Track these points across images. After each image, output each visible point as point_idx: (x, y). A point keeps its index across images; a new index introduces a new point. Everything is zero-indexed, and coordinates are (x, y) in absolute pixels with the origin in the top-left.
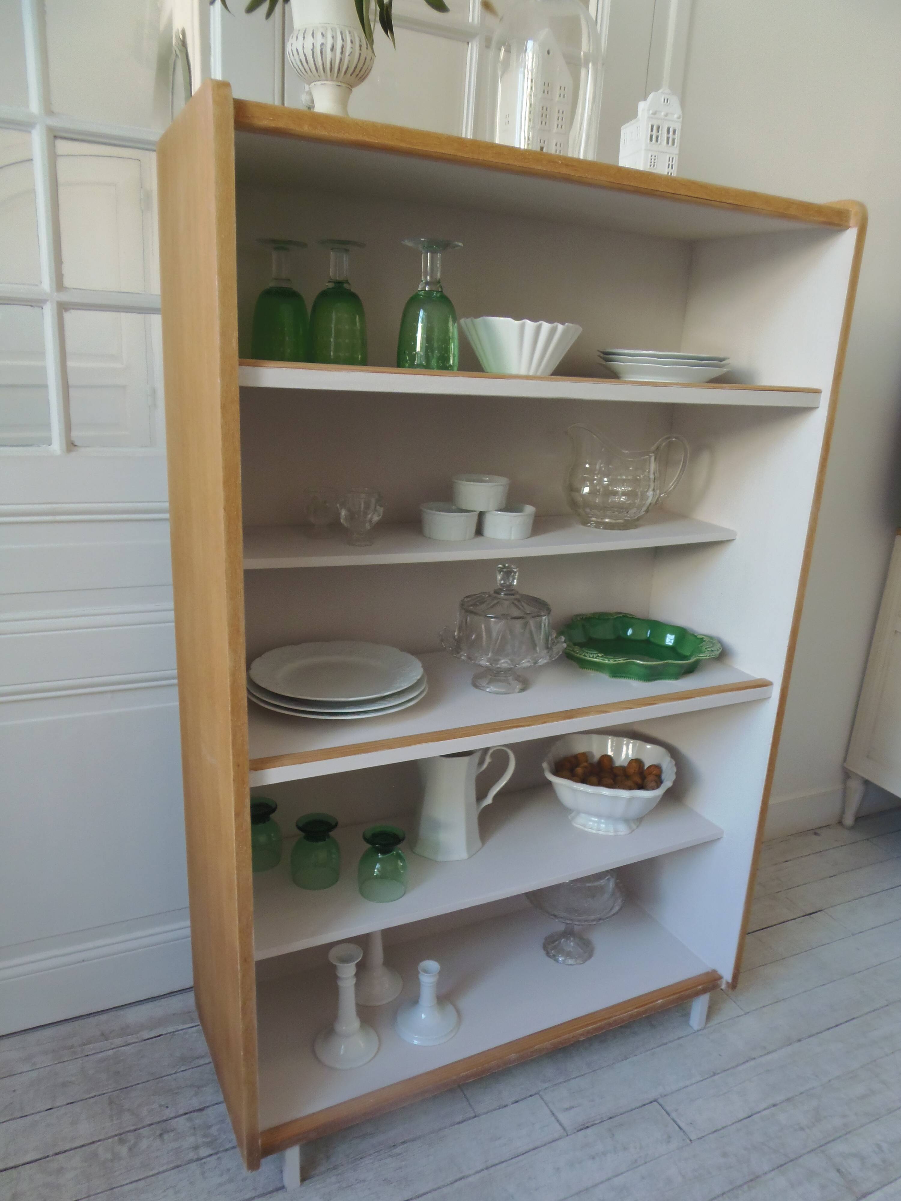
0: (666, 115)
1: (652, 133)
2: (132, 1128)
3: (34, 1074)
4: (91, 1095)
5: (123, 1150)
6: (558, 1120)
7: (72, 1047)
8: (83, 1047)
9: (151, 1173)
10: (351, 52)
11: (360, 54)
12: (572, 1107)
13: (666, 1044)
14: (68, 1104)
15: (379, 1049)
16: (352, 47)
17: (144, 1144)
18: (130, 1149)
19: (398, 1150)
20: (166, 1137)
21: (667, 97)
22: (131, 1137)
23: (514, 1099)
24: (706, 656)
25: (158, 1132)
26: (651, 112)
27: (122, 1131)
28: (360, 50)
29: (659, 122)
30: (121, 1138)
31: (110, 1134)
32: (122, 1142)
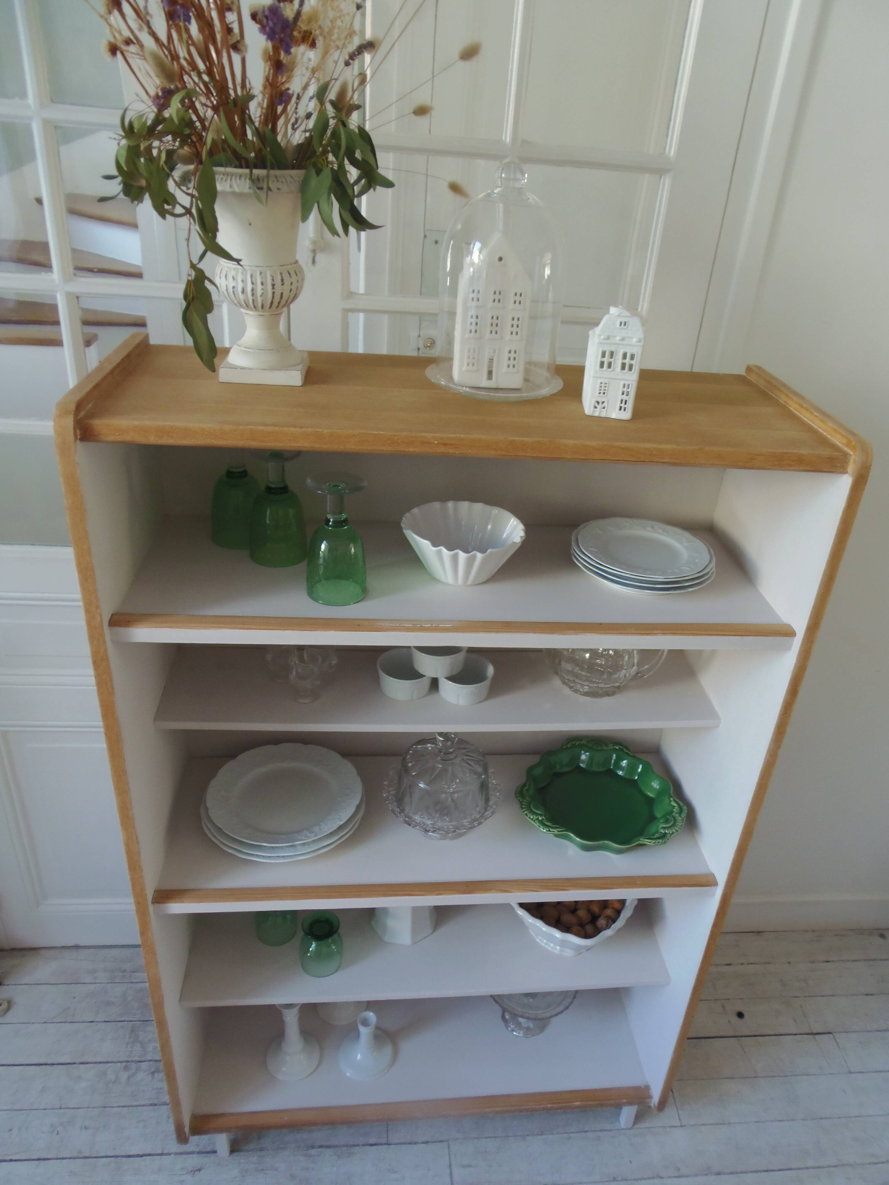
0: (623, 339)
1: (604, 359)
2: (138, 1059)
3: (92, 987)
4: (123, 1019)
5: (124, 1076)
6: (451, 1174)
7: (124, 971)
8: (132, 974)
9: (135, 1103)
10: (263, 293)
11: (274, 293)
12: (469, 1166)
13: (586, 1132)
14: (105, 1021)
15: (314, 1071)
16: (263, 289)
17: (140, 1076)
18: (129, 1078)
19: (313, 1152)
20: (156, 1075)
21: (624, 320)
22: (134, 1066)
23: (425, 1139)
24: (650, 842)
25: (153, 1070)
26: (602, 337)
27: (130, 1059)
28: (273, 288)
29: (613, 348)
30: (127, 1064)
31: (121, 1060)
32: (126, 1068)
